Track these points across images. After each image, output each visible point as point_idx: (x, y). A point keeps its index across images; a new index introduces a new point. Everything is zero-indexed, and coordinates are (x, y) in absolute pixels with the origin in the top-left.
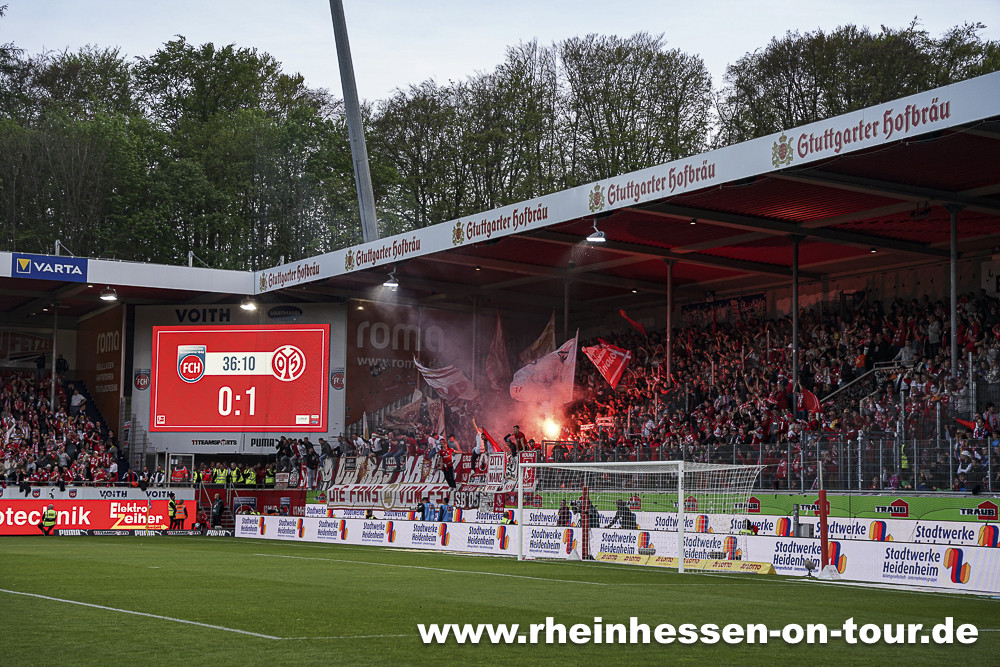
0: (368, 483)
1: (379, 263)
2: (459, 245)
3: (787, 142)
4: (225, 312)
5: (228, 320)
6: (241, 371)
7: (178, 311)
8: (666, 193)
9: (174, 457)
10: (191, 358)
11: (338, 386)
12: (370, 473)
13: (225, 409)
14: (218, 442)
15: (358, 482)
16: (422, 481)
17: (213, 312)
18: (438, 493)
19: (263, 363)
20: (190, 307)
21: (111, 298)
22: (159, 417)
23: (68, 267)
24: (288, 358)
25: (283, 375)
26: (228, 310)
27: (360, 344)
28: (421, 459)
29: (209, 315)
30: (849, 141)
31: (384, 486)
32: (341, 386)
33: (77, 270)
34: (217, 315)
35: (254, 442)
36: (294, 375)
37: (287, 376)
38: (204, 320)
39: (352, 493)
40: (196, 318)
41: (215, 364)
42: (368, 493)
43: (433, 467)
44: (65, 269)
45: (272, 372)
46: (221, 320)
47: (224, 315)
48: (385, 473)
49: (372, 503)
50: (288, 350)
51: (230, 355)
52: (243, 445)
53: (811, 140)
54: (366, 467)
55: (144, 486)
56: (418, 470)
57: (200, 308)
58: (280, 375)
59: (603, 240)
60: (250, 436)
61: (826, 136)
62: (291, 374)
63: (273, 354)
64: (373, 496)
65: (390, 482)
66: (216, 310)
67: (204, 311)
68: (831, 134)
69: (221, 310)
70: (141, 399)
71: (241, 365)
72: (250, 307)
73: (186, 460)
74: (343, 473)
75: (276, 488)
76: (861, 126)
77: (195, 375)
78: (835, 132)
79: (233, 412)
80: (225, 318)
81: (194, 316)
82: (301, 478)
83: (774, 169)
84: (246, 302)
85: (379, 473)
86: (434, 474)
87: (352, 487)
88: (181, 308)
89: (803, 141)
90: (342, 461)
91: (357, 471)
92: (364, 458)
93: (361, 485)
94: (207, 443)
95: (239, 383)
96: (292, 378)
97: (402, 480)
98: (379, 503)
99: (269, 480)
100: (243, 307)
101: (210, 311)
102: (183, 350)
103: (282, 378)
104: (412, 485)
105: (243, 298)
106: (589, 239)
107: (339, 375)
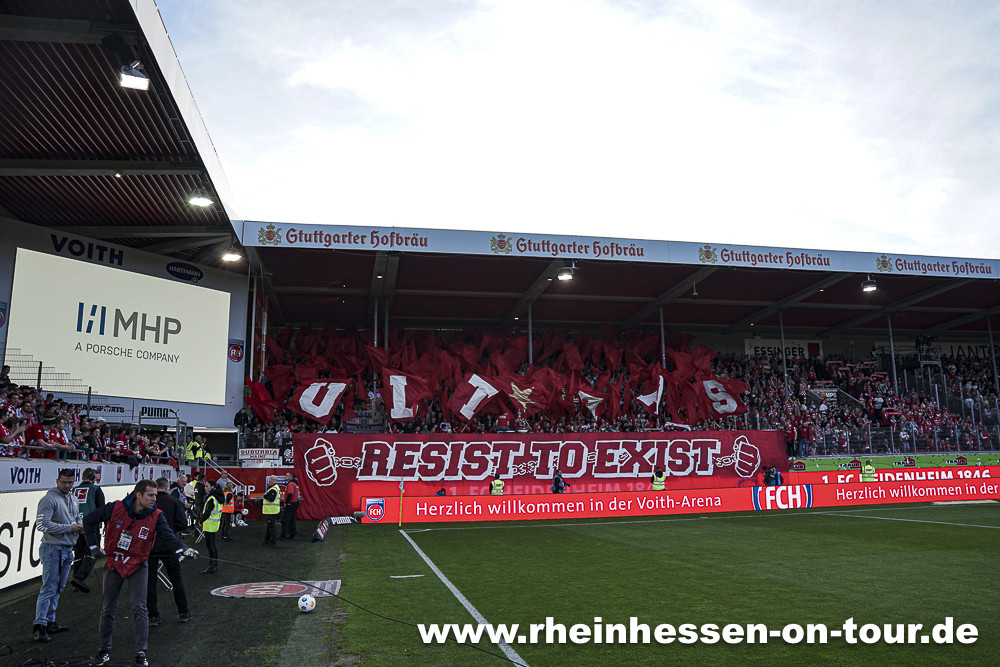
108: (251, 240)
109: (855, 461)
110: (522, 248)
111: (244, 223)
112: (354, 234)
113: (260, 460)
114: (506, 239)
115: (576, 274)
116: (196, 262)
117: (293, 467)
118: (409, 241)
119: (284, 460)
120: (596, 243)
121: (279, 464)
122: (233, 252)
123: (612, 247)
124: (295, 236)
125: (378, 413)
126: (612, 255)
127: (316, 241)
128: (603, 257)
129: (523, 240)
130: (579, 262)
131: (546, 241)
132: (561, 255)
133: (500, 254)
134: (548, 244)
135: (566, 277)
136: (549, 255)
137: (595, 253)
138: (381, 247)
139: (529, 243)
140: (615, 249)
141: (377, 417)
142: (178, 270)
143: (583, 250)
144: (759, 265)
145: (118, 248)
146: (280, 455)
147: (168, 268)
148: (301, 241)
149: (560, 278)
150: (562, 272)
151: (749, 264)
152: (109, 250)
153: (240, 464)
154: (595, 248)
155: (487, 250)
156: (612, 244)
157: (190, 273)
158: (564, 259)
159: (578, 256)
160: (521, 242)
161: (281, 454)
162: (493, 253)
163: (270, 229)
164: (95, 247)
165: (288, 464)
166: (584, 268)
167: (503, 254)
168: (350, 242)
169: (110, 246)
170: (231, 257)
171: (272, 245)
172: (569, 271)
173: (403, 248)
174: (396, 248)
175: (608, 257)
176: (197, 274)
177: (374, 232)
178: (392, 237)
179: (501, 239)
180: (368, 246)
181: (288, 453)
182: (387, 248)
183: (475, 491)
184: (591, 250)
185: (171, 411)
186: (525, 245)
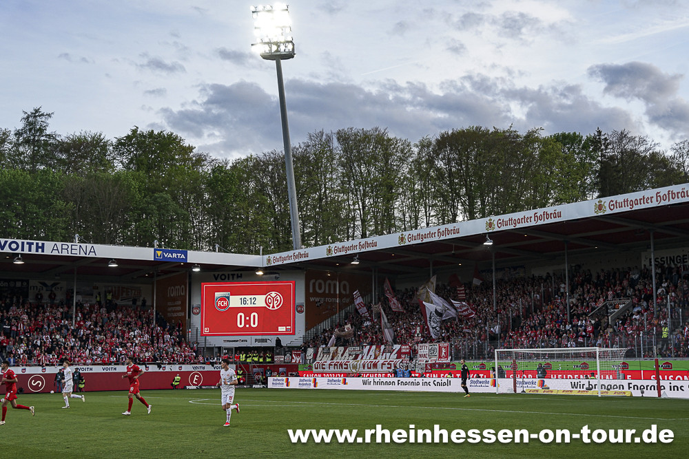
0: (338, 360)
1: (349, 252)
2: (402, 245)
3: (602, 203)
4: (239, 275)
6: (249, 305)
7: (214, 275)
8: (533, 223)
9: (225, 349)
10: (222, 299)
11: (299, 312)
12: (340, 355)
13: (241, 324)
14: (237, 341)
15: (332, 359)
16: (375, 358)
17: (233, 275)
18: (388, 364)
19: (260, 301)
20: (221, 273)
21: (197, 270)
22: (206, 329)
23: (179, 255)
24: (273, 298)
25: (271, 307)
26: (241, 274)
27: (311, 291)
28: (374, 347)
29: (231, 277)
30: (637, 204)
31: (351, 361)
32: (302, 312)
33: (183, 256)
35: (256, 340)
36: (277, 306)
37: (273, 307)
38: (229, 279)
39: (330, 365)
40: (224, 278)
41: (235, 301)
42: (341, 365)
43: (382, 351)
44: (177, 256)
45: (266, 306)
47: (239, 277)
48: (350, 355)
49: (344, 370)
50: (273, 294)
51: (243, 297)
52: (251, 341)
53: (616, 203)
54: (337, 352)
55: (212, 364)
56: (372, 353)
57: (226, 273)
58: (269, 306)
59: (491, 244)
60: (254, 337)
61: (624, 201)
62: (275, 305)
63: (265, 296)
64: (344, 366)
65: (354, 359)
66: (235, 274)
67: (229, 275)
68: (627, 201)
70: (196, 320)
71: (249, 302)
72: (260, 273)
73: (229, 350)
74: (322, 355)
75: (275, 364)
76: (644, 198)
77: (225, 307)
78: (629, 200)
79: (245, 325)
81: (223, 277)
82: (293, 358)
83: (596, 215)
84: (258, 271)
85: (346, 354)
86: (382, 355)
87: (329, 362)
88: (216, 273)
89: (612, 203)
90: (320, 349)
91: (331, 355)
92: (335, 348)
93: (335, 361)
94: (231, 341)
95: (247, 311)
96: (276, 308)
97: (362, 358)
98: (349, 369)
99: (268, 360)
100: (257, 273)
102: (217, 294)
103: (271, 308)
104: (369, 361)
105: (257, 269)
106: (485, 244)
107: (301, 306)
109: (482, 364)
127: (280, 261)
135: (356, 263)
144: (425, 241)
148: (277, 262)
151: (419, 241)
172: (356, 260)
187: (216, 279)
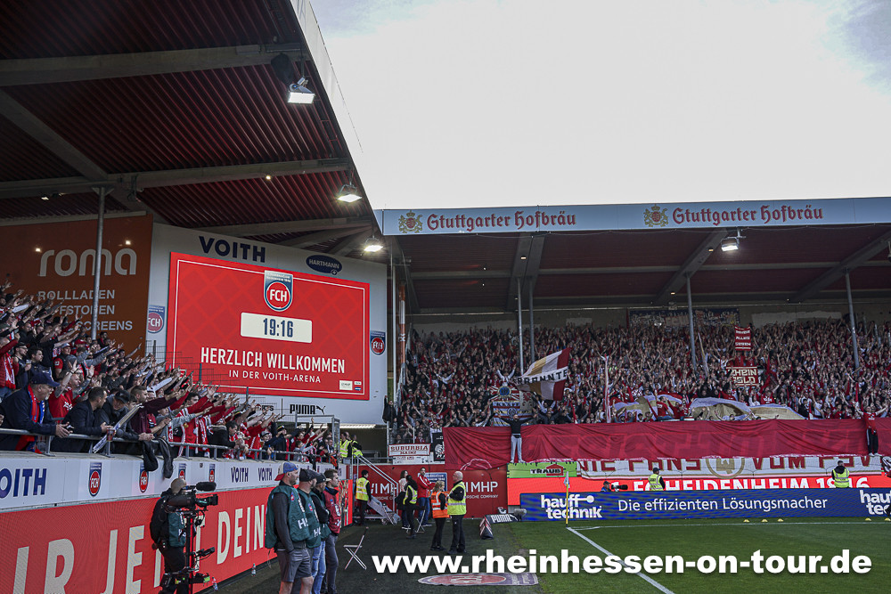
4: (259, 250)
5: (263, 260)
7: (202, 239)
17: (245, 247)
20: (217, 237)
26: (263, 249)
29: (240, 251)
34: (250, 252)
38: (235, 256)
40: (225, 251)
46: (255, 259)
47: (259, 254)
49: (688, 472)
52: (282, 410)
57: (231, 240)
66: (249, 247)
67: (235, 244)
69: (255, 248)
80: (259, 258)
81: (222, 249)
88: (207, 236)
101: (242, 245)
108: (391, 229)
110: (680, 219)
111: (383, 212)
112: (497, 216)
113: (411, 457)
114: (660, 211)
115: (742, 243)
116: (333, 253)
117: (443, 463)
118: (556, 220)
119: (435, 456)
120: (764, 207)
121: (430, 460)
122: (374, 243)
123: (783, 211)
124: (437, 222)
125: (527, 403)
126: (784, 220)
127: (458, 226)
128: (773, 223)
129: (680, 210)
130: (745, 230)
131: (706, 209)
132: (723, 224)
133: (655, 227)
134: (708, 212)
135: (730, 248)
136: (710, 224)
137: (763, 218)
138: (527, 229)
139: (687, 213)
140: (787, 213)
141: (525, 408)
142: (318, 263)
143: (749, 217)
145: (260, 245)
146: (430, 451)
147: (308, 261)
148: (442, 227)
149: (724, 249)
150: (726, 242)
152: (252, 247)
153: (391, 461)
154: (763, 213)
155: (641, 225)
156: (784, 207)
157: (329, 265)
158: (728, 229)
159: (744, 223)
160: (678, 212)
161: (432, 449)
162: (647, 227)
163: (410, 216)
164: (239, 246)
165: (439, 460)
166: (751, 237)
167: (659, 227)
168: (493, 225)
169: (252, 243)
170: (373, 248)
171: (413, 233)
172: (735, 241)
173: (549, 228)
174: (542, 228)
175: (780, 223)
176: (335, 266)
177: (518, 212)
178: (537, 216)
179: (655, 211)
180: (512, 228)
181: (439, 449)
182: (533, 229)
183: (639, 487)
184: (758, 215)
185: (318, 407)
186: (682, 215)
187: (206, 250)
